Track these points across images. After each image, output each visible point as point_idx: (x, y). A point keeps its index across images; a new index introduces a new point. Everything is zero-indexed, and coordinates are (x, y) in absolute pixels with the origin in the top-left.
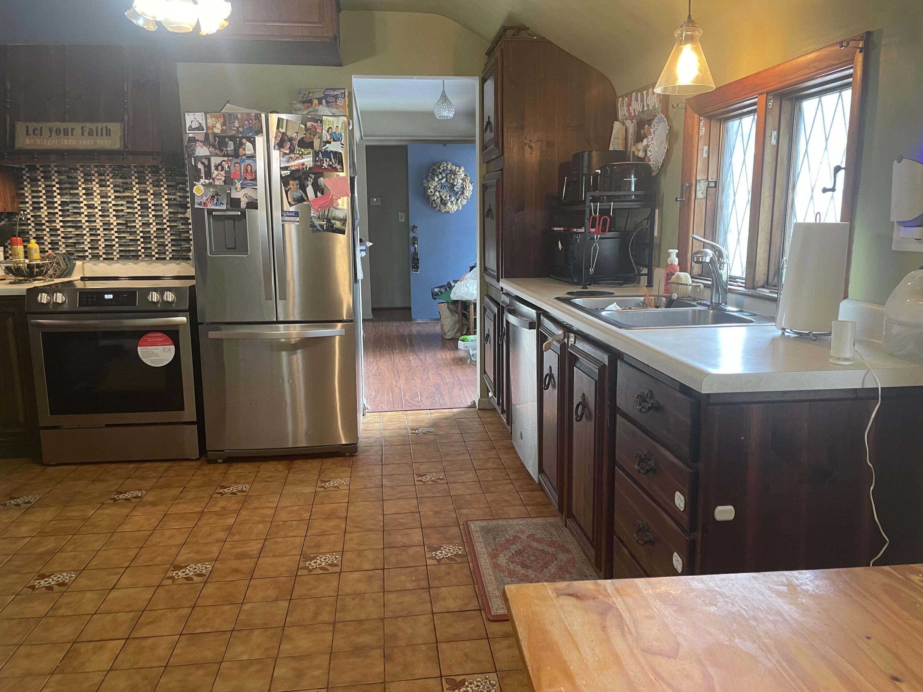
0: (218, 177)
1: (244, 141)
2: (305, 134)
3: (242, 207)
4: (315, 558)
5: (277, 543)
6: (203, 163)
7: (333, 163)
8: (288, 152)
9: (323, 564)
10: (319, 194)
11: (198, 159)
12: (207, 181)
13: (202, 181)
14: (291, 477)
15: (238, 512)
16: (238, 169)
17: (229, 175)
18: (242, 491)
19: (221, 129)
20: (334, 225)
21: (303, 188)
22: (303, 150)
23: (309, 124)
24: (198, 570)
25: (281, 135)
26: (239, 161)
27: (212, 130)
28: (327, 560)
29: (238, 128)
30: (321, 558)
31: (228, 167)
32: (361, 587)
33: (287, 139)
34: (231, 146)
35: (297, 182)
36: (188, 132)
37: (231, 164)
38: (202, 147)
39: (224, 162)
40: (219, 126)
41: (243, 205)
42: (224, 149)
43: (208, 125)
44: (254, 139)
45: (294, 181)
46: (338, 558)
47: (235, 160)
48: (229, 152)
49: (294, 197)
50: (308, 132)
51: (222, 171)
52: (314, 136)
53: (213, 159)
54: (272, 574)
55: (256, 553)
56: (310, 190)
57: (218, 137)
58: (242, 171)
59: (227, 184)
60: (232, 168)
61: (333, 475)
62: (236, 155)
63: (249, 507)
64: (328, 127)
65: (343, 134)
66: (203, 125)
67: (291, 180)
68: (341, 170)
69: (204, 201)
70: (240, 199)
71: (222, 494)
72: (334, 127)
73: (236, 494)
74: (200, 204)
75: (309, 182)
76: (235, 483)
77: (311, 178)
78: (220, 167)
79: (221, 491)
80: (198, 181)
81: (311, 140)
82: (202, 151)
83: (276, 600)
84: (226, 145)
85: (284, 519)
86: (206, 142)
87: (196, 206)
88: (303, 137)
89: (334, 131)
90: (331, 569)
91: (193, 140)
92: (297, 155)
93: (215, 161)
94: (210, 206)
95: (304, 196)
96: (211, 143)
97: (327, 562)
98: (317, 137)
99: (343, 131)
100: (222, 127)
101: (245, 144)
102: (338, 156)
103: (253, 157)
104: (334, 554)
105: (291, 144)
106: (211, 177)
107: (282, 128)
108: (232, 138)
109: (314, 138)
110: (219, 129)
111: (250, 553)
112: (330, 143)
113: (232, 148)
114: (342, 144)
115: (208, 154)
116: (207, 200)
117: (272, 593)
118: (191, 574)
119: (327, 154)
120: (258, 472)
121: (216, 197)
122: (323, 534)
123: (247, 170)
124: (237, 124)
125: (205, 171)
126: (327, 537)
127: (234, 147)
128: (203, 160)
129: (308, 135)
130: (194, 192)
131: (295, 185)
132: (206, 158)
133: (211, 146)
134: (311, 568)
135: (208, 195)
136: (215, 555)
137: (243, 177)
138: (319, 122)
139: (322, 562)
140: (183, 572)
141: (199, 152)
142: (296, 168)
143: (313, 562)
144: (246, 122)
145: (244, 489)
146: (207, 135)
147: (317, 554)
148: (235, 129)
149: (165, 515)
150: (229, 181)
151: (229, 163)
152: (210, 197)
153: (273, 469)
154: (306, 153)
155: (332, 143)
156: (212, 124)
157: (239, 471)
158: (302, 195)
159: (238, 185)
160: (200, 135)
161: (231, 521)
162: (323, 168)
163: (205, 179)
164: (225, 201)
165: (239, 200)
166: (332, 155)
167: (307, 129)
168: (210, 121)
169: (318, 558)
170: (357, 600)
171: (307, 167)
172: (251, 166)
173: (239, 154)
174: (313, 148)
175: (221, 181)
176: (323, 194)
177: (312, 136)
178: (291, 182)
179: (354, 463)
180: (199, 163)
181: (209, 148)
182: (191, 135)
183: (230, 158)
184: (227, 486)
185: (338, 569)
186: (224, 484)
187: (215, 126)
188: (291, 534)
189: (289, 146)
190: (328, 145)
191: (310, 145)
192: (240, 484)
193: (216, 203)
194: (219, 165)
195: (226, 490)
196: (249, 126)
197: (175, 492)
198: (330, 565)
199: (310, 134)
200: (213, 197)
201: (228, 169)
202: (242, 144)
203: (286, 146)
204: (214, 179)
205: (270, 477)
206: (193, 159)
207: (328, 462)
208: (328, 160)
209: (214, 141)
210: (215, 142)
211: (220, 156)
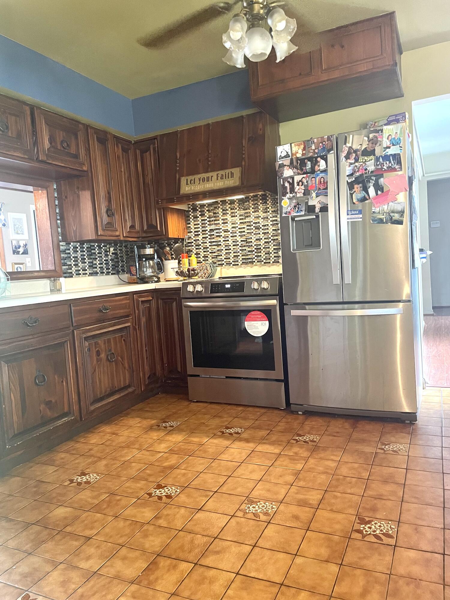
0: (299, 191)
1: (319, 159)
2: (368, 145)
3: (316, 212)
4: (369, 522)
5: (336, 497)
6: (289, 182)
7: (392, 165)
8: (353, 161)
9: (378, 532)
10: (379, 192)
11: (285, 179)
12: (291, 195)
13: (288, 196)
14: (355, 435)
15: (307, 460)
16: (314, 182)
17: (307, 188)
18: (313, 441)
19: (302, 153)
20: (393, 218)
21: (366, 189)
22: (366, 158)
23: (371, 136)
24: (266, 508)
25: (347, 149)
26: (314, 176)
27: (295, 155)
28: (382, 528)
29: (314, 150)
30: (376, 524)
31: (306, 182)
32: (417, 570)
33: (352, 152)
34: (309, 165)
35: (361, 185)
36: (278, 160)
37: (309, 179)
38: (288, 170)
39: (304, 178)
40: (300, 151)
41: (317, 210)
42: (304, 168)
43: (293, 152)
44: (327, 157)
45: (359, 184)
46: (394, 529)
47: (312, 176)
48: (307, 170)
49: (358, 198)
50: (371, 142)
51: (302, 186)
52: (376, 144)
53: (295, 177)
54: (327, 530)
55: (315, 503)
56: (372, 191)
57: (300, 160)
58: (317, 184)
59: (305, 195)
60: (309, 182)
61: (393, 439)
62: (313, 171)
63: (316, 457)
64: (388, 135)
65: (401, 138)
66: (289, 153)
67: (355, 184)
68: (399, 170)
69: (289, 211)
70: (315, 205)
71: (297, 441)
72: (393, 134)
73: (308, 443)
74: (286, 214)
75: (371, 184)
76: (309, 433)
77: (372, 180)
78: (301, 182)
79: (297, 438)
80: (285, 196)
81: (373, 149)
82: (288, 172)
83: (327, 561)
84: (305, 165)
85: (344, 474)
86: (291, 165)
87: (284, 215)
88: (366, 148)
89: (393, 137)
90: (386, 540)
91: (282, 166)
92: (361, 163)
93: (297, 178)
94: (294, 214)
95: (366, 196)
96: (295, 166)
97: (381, 531)
98: (378, 144)
99: (402, 135)
100: (302, 151)
101: (319, 162)
102: (397, 157)
103: (325, 171)
104: (390, 522)
105: (356, 155)
106: (294, 191)
107: (349, 143)
108: (310, 159)
109: (375, 147)
110: (300, 154)
111: (311, 502)
112: (389, 148)
113: (310, 166)
114: (400, 147)
115: (292, 174)
116: (291, 209)
117: (324, 552)
118: (259, 511)
119: (386, 158)
120: (328, 426)
121: (297, 206)
122: (379, 497)
123: (321, 182)
124: (313, 147)
125: (290, 188)
126: (384, 502)
127: (311, 165)
128: (289, 180)
129: (371, 145)
130: (282, 204)
131: (359, 188)
132: (291, 178)
133: (294, 168)
134: (365, 533)
135: (292, 206)
136: (281, 497)
137: (318, 188)
138: (380, 132)
139: (377, 529)
140: (254, 507)
141: (286, 174)
142: (360, 173)
143: (367, 526)
144: (321, 144)
145: (315, 440)
146: (292, 160)
147: (371, 519)
148: (312, 151)
149: (253, 451)
150: (307, 193)
151: (307, 178)
152: (293, 207)
153: (340, 426)
154: (369, 160)
155: (392, 147)
156: (296, 151)
157: (314, 423)
158: (365, 196)
159: (314, 195)
160: (287, 162)
161: (299, 466)
162: (384, 170)
163: (290, 194)
164: (304, 209)
165: (314, 207)
166: (391, 158)
167: (369, 141)
168: (295, 149)
169: (373, 523)
170: (412, 586)
171: (369, 171)
172: (324, 178)
173: (315, 170)
174: (374, 155)
175: (301, 193)
176: (383, 192)
177: (374, 145)
178: (356, 186)
179: (413, 431)
180: (286, 182)
181: (293, 170)
182: (280, 162)
183: (308, 175)
184: (302, 434)
185: (392, 542)
186: (300, 432)
187: (298, 152)
188: (349, 491)
189: (354, 157)
190: (387, 150)
191: (372, 153)
192: (312, 434)
193: (298, 210)
194: (300, 181)
195: (300, 438)
196: (323, 147)
197: (264, 433)
198: (383, 534)
199: (372, 143)
200: (295, 206)
201: (306, 184)
202: (317, 162)
203: (352, 157)
204: (296, 193)
205: (338, 432)
206: (282, 180)
207: (389, 427)
208: (388, 162)
209: (296, 164)
210: (298, 164)
211: (301, 174)
